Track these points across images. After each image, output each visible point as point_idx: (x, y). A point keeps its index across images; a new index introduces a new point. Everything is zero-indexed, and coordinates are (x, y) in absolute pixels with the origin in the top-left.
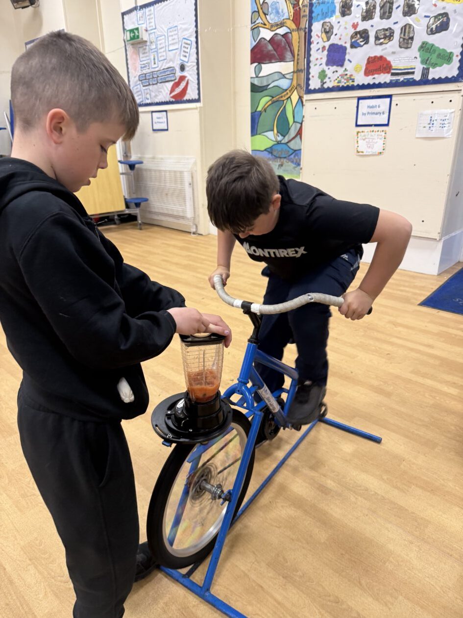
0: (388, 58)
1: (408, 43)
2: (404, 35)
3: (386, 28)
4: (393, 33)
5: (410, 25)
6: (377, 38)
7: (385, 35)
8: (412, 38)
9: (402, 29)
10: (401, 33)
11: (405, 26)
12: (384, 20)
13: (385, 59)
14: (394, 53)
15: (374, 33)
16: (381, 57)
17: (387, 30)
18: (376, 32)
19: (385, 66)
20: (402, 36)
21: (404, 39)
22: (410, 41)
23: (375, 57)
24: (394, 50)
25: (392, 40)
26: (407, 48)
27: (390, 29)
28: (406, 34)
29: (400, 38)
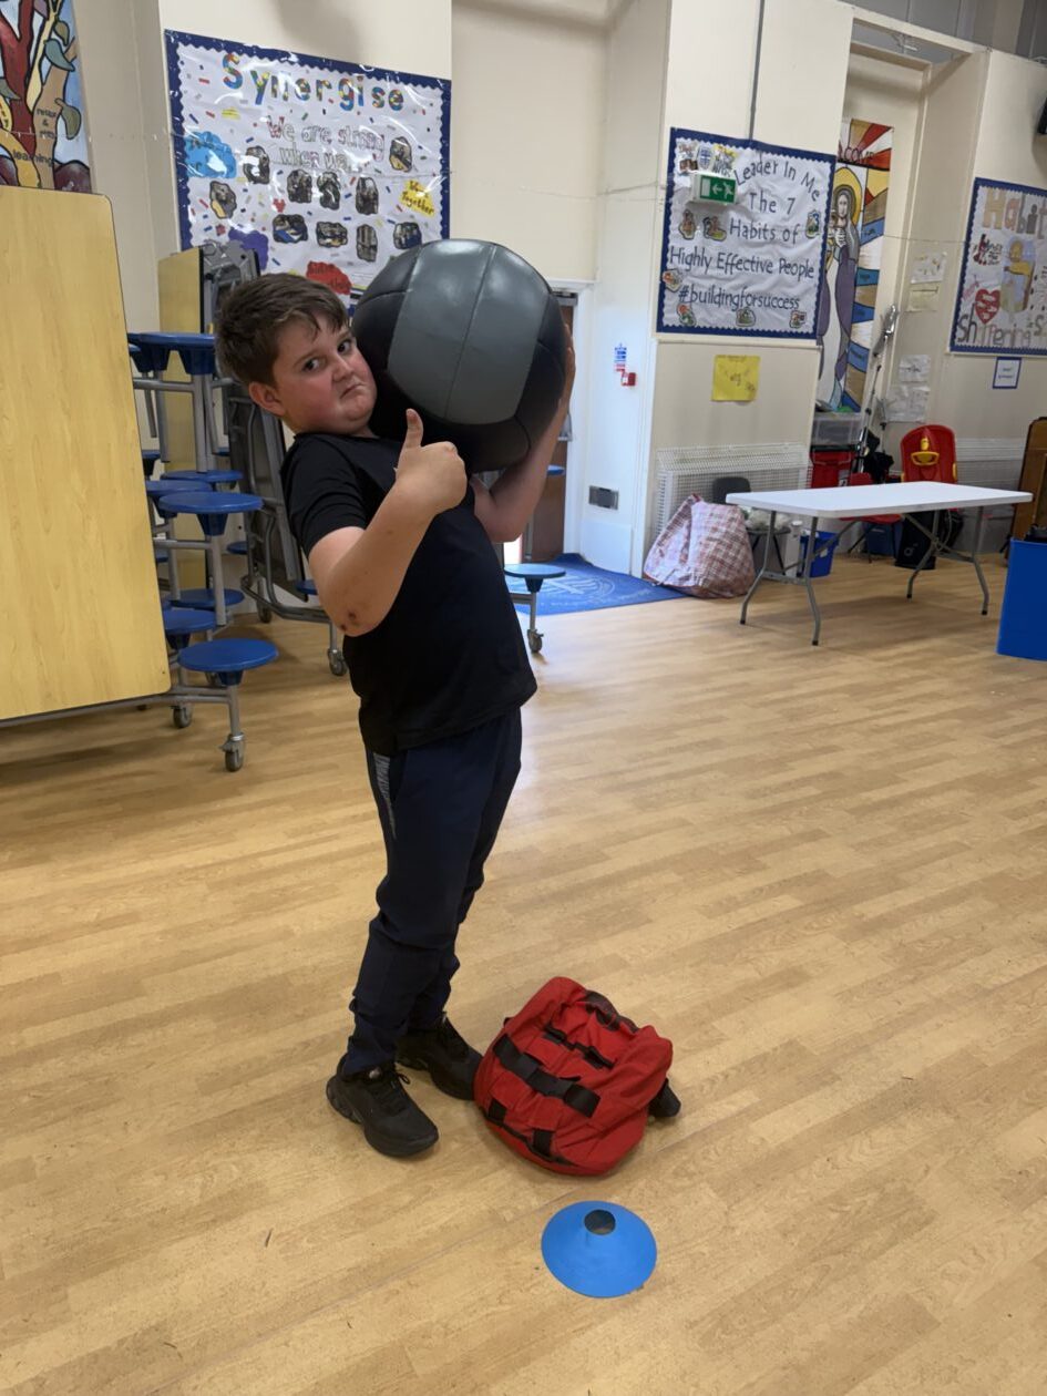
0: (344, 271)
1: (369, 254)
2: (363, 241)
3: (334, 222)
4: (346, 232)
5: (370, 229)
6: (320, 235)
7: (332, 232)
8: (375, 248)
9: (358, 230)
10: (358, 236)
11: (363, 227)
12: (328, 209)
13: (339, 272)
14: (350, 264)
15: (315, 226)
16: (331, 266)
17: (335, 225)
18: (318, 225)
19: (339, 281)
20: (360, 240)
21: (363, 246)
22: (372, 251)
23: (322, 264)
24: (352, 260)
25: (346, 243)
26: (369, 260)
27: (340, 225)
28: (366, 240)
29: (358, 243)
